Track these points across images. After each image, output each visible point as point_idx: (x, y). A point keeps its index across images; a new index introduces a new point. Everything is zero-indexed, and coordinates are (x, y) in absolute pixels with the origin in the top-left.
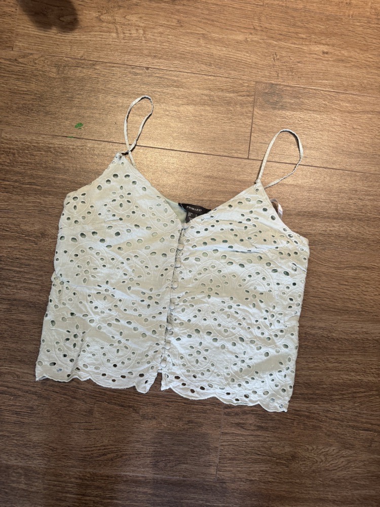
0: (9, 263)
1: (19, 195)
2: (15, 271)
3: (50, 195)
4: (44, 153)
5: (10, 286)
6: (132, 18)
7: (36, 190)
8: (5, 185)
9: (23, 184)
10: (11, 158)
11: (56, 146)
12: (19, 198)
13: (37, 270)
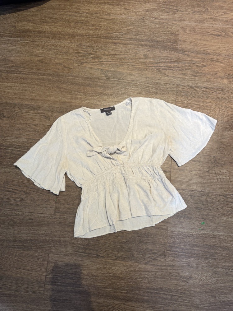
0: (175, 292)
1: (178, 258)
2: (178, 296)
3: (192, 258)
4: (188, 237)
5: (176, 304)
6: (223, 171)
7: (186, 255)
8: (171, 253)
9: (180, 253)
10: (173, 240)
11: (193, 233)
12: (178, 259)
13: (188, 295)
